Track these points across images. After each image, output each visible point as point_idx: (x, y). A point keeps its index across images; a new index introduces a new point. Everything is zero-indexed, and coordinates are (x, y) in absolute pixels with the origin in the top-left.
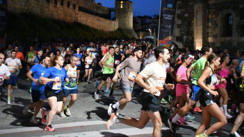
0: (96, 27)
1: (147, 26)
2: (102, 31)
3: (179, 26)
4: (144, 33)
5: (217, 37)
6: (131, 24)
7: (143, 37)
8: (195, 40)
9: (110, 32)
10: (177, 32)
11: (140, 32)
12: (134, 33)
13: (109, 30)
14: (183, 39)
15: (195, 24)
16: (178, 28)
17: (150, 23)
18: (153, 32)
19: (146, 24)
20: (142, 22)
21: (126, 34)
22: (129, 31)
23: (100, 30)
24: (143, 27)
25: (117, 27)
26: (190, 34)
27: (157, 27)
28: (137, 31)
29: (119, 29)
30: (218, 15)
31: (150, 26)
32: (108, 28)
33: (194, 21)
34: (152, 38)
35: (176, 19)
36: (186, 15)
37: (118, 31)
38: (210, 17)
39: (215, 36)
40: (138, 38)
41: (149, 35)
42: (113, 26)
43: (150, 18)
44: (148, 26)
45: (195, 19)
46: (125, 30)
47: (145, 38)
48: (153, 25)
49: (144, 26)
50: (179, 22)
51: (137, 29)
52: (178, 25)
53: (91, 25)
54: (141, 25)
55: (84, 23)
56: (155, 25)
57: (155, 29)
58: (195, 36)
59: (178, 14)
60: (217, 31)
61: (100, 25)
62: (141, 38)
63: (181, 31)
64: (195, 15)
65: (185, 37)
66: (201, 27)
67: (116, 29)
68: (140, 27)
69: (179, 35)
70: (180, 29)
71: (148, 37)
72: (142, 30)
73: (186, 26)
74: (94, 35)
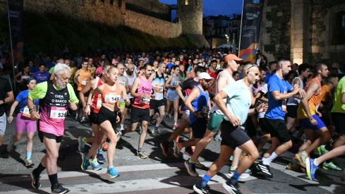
0: (150, 33)
1: (222, 30)
2: (159, 38)
3: (269, 30)
4: (218, 39)
5: (324, 46)
6: (199, 28)
7: (217, 46)
8: (292, 50)
9: (170, 39)
10: (266, 38)
11: (214, 39)
12: (205, 40)
13: (169, 37)
14: (274, 49)
15: (292, 27)
16: (268, 32)
17: (227, 27)
18: (231, 39)
19: (220, 28)
20: (215, 24)
21: (193, 43)
22: (197, 37)
23: (156, 37)
24: (216, 31)
25: (180, 32)
26: (286, 41)
27: (237, 32)
28: (209, 38)
29: (182, 35)
30: (326, 13)
31: (228, 30)
32: (168, 33)
33: (292, 23)
35: (264, 19)
36: (280, 14)
37: (182, 39)
38: (314, 16)
39: (321, 44)
40: (209, 47)
41: (226, 42)
42: (174, 30)
43: (227, 18)
44: (225, 31)
45: (292, 19)
46: (191, 35)
47: (220, 47)
48: (231, 28)
49: (218, 31)
50: (269, 24)
51: (209, 34)
52: (267, 28)
53: (143, 30)
54: (214, 29)
55: (133, 26)
56: (234, 28)
57: (234, 34)
58: (292, 45)
59: (267, 13)
60: (324, 36)
61: (156, 30)
62: (214, 47)
63: (271, 37)
64: (292, 13)
65: (278, 46)
66: (301, 31)
67: (178, 35)
68: (213, 32)
69: (269, 43)
70: (270, 34)
71: (224, 46)
72: (216, 36)
73: (278, 29)
74: (147, 43)
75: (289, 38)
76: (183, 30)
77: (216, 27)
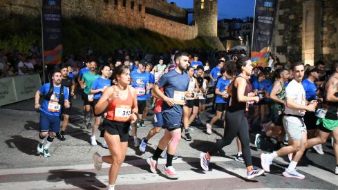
0: (168, 35)
1: (236, 32)
2: (177, 40)
3: (281, 32)
4: (233, 41)
5: (335, 47)
6: (214, 30)
7: (231, 47)
8: (303, 51)
9: (187, 41)
10: (278, 40)
11: (228, 41)
12: (220, 42)
13: (185, 39)
14: (286, 51)
15: (304, 29)
16: (280, 34)
17: (241, 29)
18: (244, 41)
19: (234, 30)
20: (230, 27)
21: (209, 44)
22: (211, 39)
23: (174, 39)
24: (230, 34)
25: (196, 34)
26: (297, 43)
27: (250, 34)
28: (223, 40)
29: (199, 37)
31: (241, 32)
32: (185, 35)
33: (303, 25)
34: (245, 48)
35: (277, 22)
36: (292, 17)
37: (198, 41)
38: (325, 19)
39: (332, 46)
40: (224, 49)
41: (239, 44)
42: (191, 33)
43: (240, 21)
44: (238, 32)
45: (304, 22)
46: (208, 37)
47: (233, 49)
48: (244, 31)
49: (232, 33)
50: (281, 26)
51: (223, 36)
52: (279, 31)
53: (162, 33)
54: (228, 31)
55: (152, 29)
56: (248, 31)
57: (247, 36)
58: (304, 45)
59: (280, 16)
60: (335, 38)
61: (173, 32)
62: (228, 49)
63: (284, 38)
64: (304, 16)
65: (289, 47)
67: (194, 37)
68: (228, 34)
69: (281, 45)
70: (282, 36)
71: (238, 48)
72: (230, 38)
73: (290, 32)
74: (165, 45)
75: (300, 40)
76: (198, 32)
77: (230, 30)
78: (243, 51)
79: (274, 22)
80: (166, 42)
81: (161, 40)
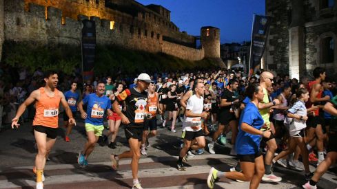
0: (181, 57)
1: (235, 54)
2: (188, 61)
3: (272, 53)
4: (232, 61)
5: (316, 64)
6: (218, 53)
7: (231, 66)
8: (290, 68)
9: (196, 62)
10: (270, 59)
11: (229, 61)
12: (222, 61)
13: (194, 60)
14: (276, 67)
15: (290, 50)
16: (271, 54)
17: (239, 51)
18: (242, 61)
19: (234, 52)
20: (230, 50)
21: (213, 63)
22: (216, 59)
23: (185, 60)
24: (231, 55)
25: (203, 56)
26: (285, 61)
28: (225, 60)
29: (205, 58)
30: (317, 39)
31: (239, 53)
32: (194, 57)
33: (290, 47)
34: (242, 66)
35: (268, 44)
36: (280, 41)
37: (205, 61)
38: (307, 42)
39: (313, 63)
40: (225, 67)
41: (238, 63)
42: (200, 54)
43: (239, 45)
44: (237, 54)
45: (290, 44)
46: (211, 58)
47: (233, 67)
48: (242, 52)
50: (272, 48)
51: (225, 57)
52: (270, 52)
53: (175, 55)
54: (229, 53)
55: (168, 53)
56: (245, 52)
57: (245, 57)
58: (291, 64)
59: (270, 40)
60: (316, 56)
61: (185, 55)
62: (229, 67)
63: (274, 58)
64: (290, 40)
65: (279, 65)
67: (202, 58)
68: (228, 56)
69: (272, 63)
70: (272, 56)
71: (237, 66)
72: (230, 59)
73: (280, 52)
74: (178, 65)
75: (288, 59)
76: (205, 54)
77: (231, 52)
78: (241, 69)
79: (265, 45)
80: (179, 63)
81: (175, 61)
